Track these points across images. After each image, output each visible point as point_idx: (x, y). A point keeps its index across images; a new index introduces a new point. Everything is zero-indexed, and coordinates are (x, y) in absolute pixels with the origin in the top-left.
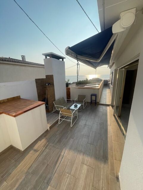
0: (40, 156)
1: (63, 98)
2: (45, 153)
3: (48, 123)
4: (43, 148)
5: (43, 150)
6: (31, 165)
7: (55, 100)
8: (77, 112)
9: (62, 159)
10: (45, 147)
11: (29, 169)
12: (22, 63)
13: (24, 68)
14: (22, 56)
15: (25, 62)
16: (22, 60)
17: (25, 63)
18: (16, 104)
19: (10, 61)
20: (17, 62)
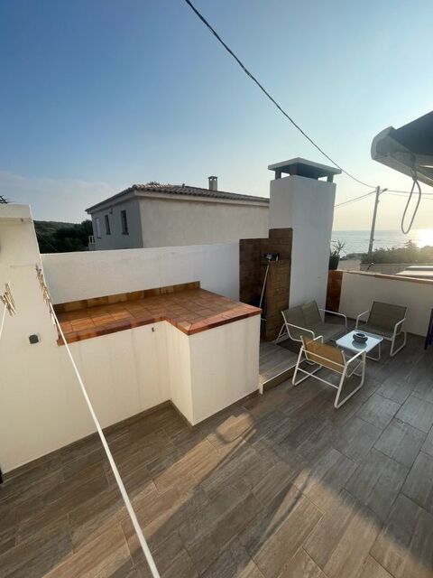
0: (232, 459)
1: (315, 304)
2: (245, 457)
3: (261, 371)
4: (241, 441)
5: (241, 444)
6: (210, 474)
7: (288, 308)
8: (364, 362)
9: (296, 502)
10: (247, 438)
11: (203, 480)
12: (208, 196)
13: (211, 208)
14: (210, 178)
15: (216, 194)
16: (208, 188)
17: (216, 197)
18: (190, 301)
19: (186, 194)
20: (199, 195)
